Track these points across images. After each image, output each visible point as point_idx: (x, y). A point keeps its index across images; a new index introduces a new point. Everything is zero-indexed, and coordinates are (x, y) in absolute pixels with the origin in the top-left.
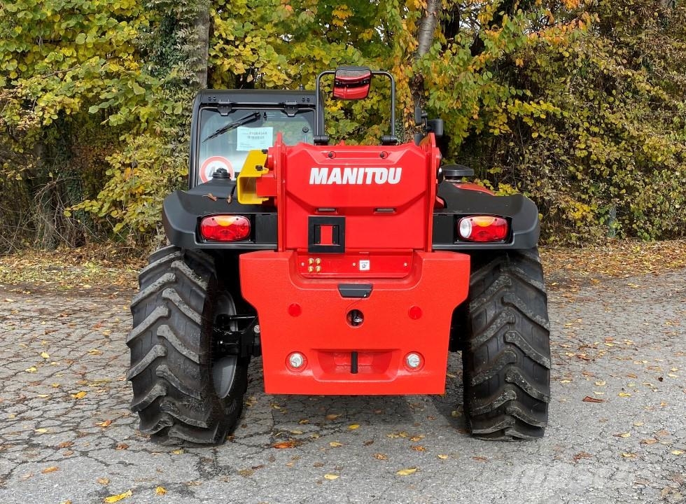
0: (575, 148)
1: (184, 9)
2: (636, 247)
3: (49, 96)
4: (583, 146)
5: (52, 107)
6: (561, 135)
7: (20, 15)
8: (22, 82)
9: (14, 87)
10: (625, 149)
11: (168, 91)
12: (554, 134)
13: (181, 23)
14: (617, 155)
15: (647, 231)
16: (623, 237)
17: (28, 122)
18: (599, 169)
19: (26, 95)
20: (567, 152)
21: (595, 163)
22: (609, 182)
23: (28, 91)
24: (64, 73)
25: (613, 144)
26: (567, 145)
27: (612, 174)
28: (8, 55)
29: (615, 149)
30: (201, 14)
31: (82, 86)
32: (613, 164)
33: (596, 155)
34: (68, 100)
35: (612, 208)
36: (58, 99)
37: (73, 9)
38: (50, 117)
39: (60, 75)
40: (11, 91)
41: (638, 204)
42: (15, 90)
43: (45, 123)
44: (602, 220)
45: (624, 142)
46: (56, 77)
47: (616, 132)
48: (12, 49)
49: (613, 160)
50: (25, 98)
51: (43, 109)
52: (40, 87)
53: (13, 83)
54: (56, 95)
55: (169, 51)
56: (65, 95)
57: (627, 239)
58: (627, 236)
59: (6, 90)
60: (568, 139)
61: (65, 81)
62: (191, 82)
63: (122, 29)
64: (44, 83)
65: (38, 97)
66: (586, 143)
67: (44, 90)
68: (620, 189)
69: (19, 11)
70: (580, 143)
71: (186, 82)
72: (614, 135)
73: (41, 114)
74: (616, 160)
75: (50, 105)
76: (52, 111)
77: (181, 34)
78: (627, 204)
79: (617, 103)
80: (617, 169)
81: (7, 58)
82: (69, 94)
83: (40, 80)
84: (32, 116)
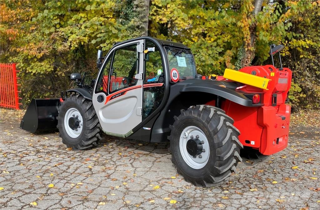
3: (74, 36)
6: (314, 57)
8: (62, 29)
11: (129, 32)
12: (311, 56)
17: (63, 48)
19: (63, 35)
20: (317, 64)
23: (64, 33)
24: (81, 25)
26: (317, 61)
31: (89, 31)
34: (82, 38)
36: (78, 37)
38: (74, 46)
39: (79, 26)
40: (56, 33)
42: (58, 33)
43: (71, 48)
46: (77, 27)
48: (57, 13)
50: (62, 37)
51: (71, 42)
52: (69, 32)
53: (58, 30)
54: (77, 35)
55: (130, 12)
56: (81, 35)
59: (54, 33)
60: (317, 58)
61: (81, 29)
62: (140, 27)
63: (108, 3)
64: (71, 29)
65: (69, 37)
67: (72, 33)
71: (138, 27)
73: (70, 44)
75: (74, 40)
76: (75, 43)
77: (136, 3)
81: (55, 18)
82: (83, 35)
83: (70, 28)
84: (65, 45)
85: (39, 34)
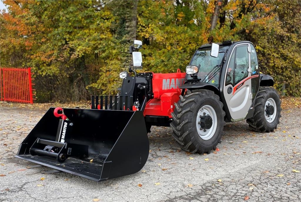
0: (269, 63)
1: (128, 15)
2: (292, 99)
3: (80, 47)
4: (272, 62)
5: (82, 51)
6: (264, 58)
7: (71, 19)
8: (71, 42)
9: (68, 44)
10: (288, 63)
11: (123, 45)
12: (261, 57)
13: (127, 20)
14: (285, 65)
15: (297, 93)
16: (288, 96)
17: (74, 56)
18: (278, 70)
19: (73, 47)
20: (266, 64)
21: (277, 68)
22: (282, 75)
23: (73, 45)
24: (85, 39)
25: (284, 61)
26: (266, 62)
27: (283, 72)
28: (66, 33)
29: (284, 62)
30: (134, 17)
31: (93, 43)
32: (284, 68)
33: (277, 65)
34: (87, 48)
35: (283, 85)
36: (84, 48)
37: (88, 16)
38: (81, 55)
39: (84, 40)
40: (67, 45)
41: (293, 83)
43: (79, 56)
44: (280, 89)
45: (288, 60)
46: (82, 40)
47: (285, 56)
48: (68, 30)
49: (284, 66)
50: (72, 48)
51: (79, 52)
52: (77, 44)
53: (68, 43)
54: (83, 47)
55: (122, 30)
56: (86, 47)
57: (289, 96)
58: (289, 95)
59: (66, 45)
60: (267, 59)
61: (86, 41)
62: (130, 41)
63: (106, 23)
64: (79, 42)
65: (77, 48)
66: (273, 60)
67: (79, 45)
68: (286, 78)
69: (70, 17)
70: (271, 60)
71: (129, 41)
72: (284, 58)
73: (78, 53)
74: (285, 67)
75: (81, 50)
76: (82, 52)
77: (127, 24)
78: (289, 83)
79: (285, 45)
80: (285, 70)
81: (65, 34)
82: (87, 46)
83: (77, 42)
84: (75, 54)
85: (52, 45)
